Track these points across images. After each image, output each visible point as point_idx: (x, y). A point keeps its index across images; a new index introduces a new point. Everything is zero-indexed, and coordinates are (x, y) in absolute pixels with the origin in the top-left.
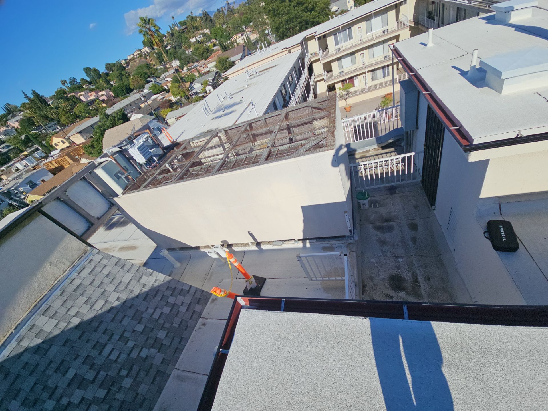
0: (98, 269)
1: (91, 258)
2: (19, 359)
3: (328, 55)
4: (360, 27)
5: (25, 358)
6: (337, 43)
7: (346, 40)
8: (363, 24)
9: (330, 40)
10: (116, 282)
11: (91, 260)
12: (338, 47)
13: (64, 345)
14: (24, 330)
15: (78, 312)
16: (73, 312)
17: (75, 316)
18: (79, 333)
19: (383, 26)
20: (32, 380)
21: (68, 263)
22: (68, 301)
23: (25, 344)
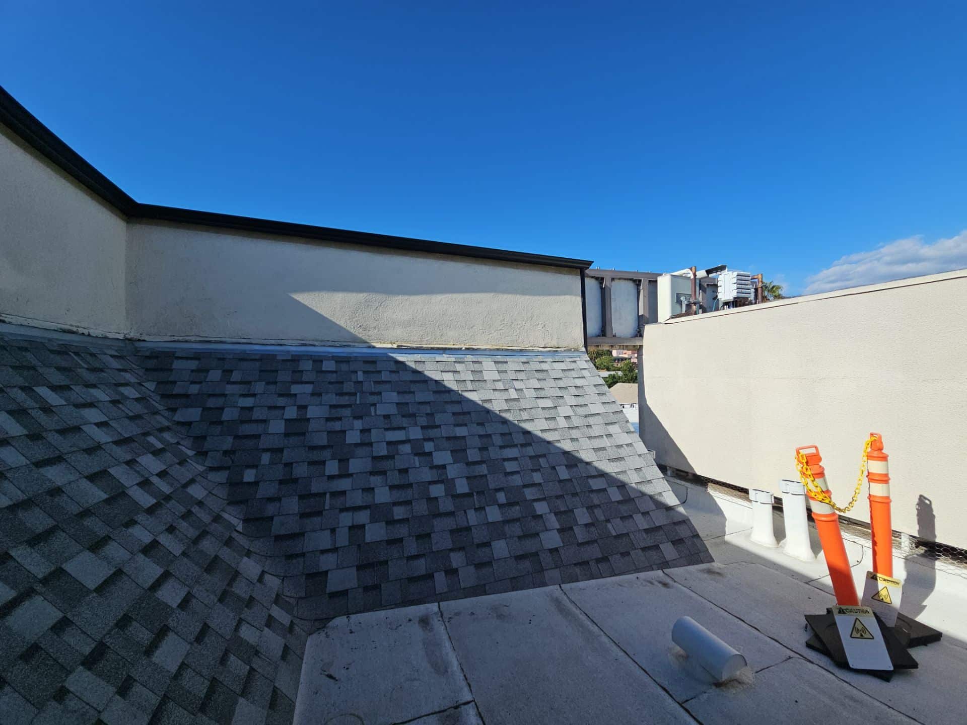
0: (574, 374)
10: (581, 401)
21: (555, 343)
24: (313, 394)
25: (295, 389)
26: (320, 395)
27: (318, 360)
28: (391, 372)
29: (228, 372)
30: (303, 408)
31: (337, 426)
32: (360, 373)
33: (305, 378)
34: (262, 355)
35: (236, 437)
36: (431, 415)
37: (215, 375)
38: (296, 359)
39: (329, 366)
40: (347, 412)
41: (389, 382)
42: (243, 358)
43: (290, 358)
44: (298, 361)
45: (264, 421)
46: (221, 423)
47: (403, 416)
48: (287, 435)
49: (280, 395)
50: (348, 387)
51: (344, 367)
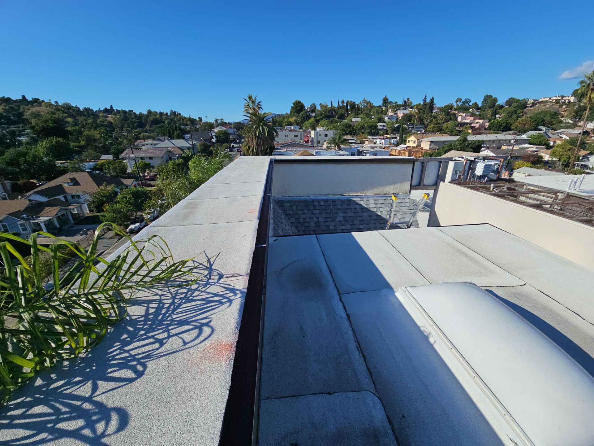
0: (403, 205)
1: (404, 198)
2: (356, 204)
5: (358, 206)
10: (403, 216)
11: (404, 199)
13: (369, 216)
14: (365, 199)
15: (382, 211)
16: (381, 209)
17: (380, 211)
18: (375, 218)
20: (352, 214)
21: (397, 192)
22: (383, 204)
23: (362, 203)
24: (320, 214)
25: (315, 212)
26: (321, 214)
27: (319, 201)
28: (340, 205)
29: (297, 206)
30: (318, 218)
31: (327, 224)
32: (331, 206)
33: (317, 208)
34: (304, 200)
35: (305, 227)
36: (353, 221)
37: (294, 207)
38: (313, 201)
39: (322, 203)
40: (329, 220)
41: (340, 209)
42: (300, 201)
43: (311, 201)
44: (314, 202)
45: (309, 222)
46: (300, 223)
47: (345, 221)
48: (316, 226)
49: (312, 214)
50: (329, 211)
51: (327, 204)
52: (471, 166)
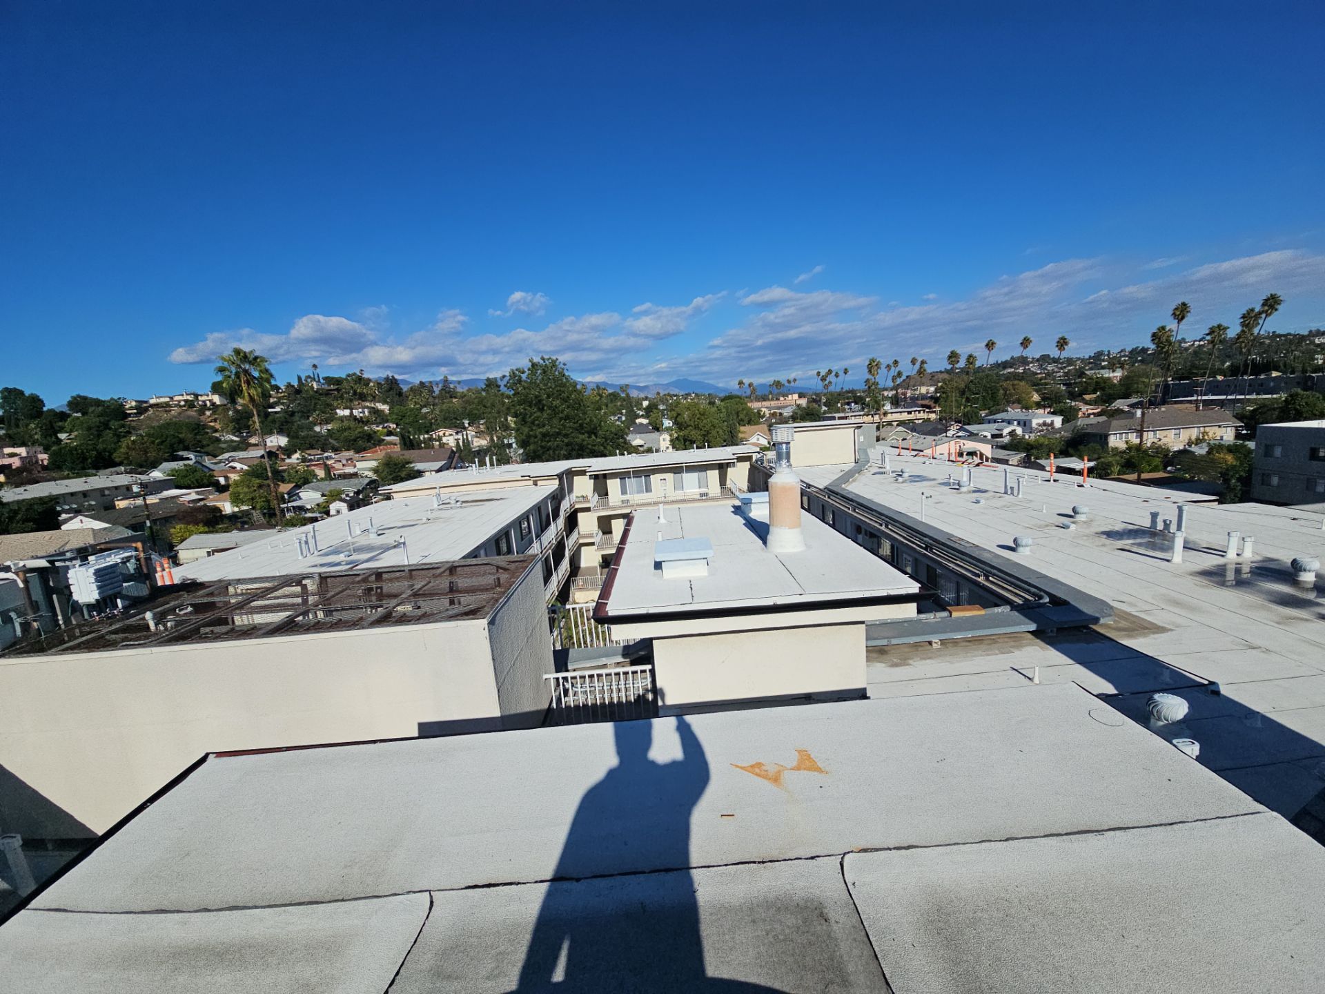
3: (606, 506)
4: (665, 479)
6: (624, 492)
7: (640, 492)
8: (669, 476)
9: (613, 485)
12: (625, 497)
19: (700, 487)
52: (51, 584)
